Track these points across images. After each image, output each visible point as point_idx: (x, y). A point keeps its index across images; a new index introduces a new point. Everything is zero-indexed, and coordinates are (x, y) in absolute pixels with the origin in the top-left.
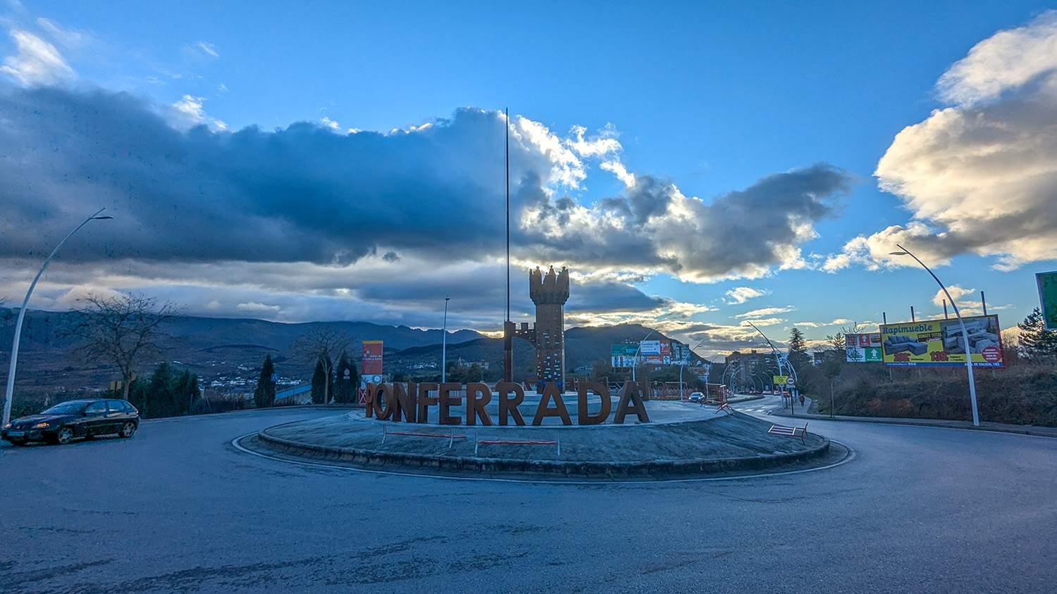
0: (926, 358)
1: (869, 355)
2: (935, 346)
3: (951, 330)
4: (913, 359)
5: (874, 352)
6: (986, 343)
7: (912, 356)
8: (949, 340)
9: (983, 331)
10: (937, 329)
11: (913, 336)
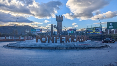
0: (93, 33)
1: (71, 32)
2: (94, 31)
3: (96, 29)
4: (91, 33)
5: (72, 32)
6: (100, 31)
7: (91, 32)
8: (96, 30)
9: (100, 29)
10: (94, 29)
11: (91, 29)
